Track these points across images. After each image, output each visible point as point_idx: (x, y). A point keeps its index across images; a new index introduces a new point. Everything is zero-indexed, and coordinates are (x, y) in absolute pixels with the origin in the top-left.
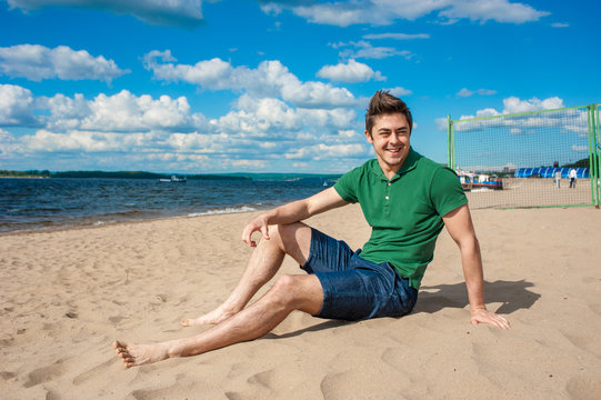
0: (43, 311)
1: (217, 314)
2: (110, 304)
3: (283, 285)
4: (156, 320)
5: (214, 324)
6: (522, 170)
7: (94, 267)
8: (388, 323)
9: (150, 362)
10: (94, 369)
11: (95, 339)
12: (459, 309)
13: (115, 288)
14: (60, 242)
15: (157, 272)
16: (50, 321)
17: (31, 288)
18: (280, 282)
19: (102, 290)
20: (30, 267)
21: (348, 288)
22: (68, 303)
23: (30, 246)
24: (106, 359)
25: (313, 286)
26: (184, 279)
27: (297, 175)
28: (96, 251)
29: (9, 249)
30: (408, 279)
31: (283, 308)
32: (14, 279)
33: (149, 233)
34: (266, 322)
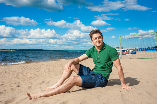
0: (11, 85)
1: (54, 86)
2: (29, 83)
3: (72, 79)
4: (40, 88)
5: (54, 89)
6: (140, 49)
7: (26, 74)
8: (100, 89)
9: (36, 98)
10: (21, 100)
11: (24, 92)
12: (119, 85)
13: (31, 79)
14: (18, 67)
15: (42, 75)
16: (13, 88)
17: (9, 79)
18: (71, 78)
19: (27, 80)
20: (9, 74)
21: (89, 80)
22: (18, 83)
23: (10, 68)
24: (25, 98)
25: (80, 79)
26: (49, 77)
27: (81, 50)
28: (27, 70)
29: (5, 69)
30: (105, 77)
31: (71, 85)
32: (5, 77)
33: (41, 65)
34: (67, 89)
